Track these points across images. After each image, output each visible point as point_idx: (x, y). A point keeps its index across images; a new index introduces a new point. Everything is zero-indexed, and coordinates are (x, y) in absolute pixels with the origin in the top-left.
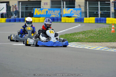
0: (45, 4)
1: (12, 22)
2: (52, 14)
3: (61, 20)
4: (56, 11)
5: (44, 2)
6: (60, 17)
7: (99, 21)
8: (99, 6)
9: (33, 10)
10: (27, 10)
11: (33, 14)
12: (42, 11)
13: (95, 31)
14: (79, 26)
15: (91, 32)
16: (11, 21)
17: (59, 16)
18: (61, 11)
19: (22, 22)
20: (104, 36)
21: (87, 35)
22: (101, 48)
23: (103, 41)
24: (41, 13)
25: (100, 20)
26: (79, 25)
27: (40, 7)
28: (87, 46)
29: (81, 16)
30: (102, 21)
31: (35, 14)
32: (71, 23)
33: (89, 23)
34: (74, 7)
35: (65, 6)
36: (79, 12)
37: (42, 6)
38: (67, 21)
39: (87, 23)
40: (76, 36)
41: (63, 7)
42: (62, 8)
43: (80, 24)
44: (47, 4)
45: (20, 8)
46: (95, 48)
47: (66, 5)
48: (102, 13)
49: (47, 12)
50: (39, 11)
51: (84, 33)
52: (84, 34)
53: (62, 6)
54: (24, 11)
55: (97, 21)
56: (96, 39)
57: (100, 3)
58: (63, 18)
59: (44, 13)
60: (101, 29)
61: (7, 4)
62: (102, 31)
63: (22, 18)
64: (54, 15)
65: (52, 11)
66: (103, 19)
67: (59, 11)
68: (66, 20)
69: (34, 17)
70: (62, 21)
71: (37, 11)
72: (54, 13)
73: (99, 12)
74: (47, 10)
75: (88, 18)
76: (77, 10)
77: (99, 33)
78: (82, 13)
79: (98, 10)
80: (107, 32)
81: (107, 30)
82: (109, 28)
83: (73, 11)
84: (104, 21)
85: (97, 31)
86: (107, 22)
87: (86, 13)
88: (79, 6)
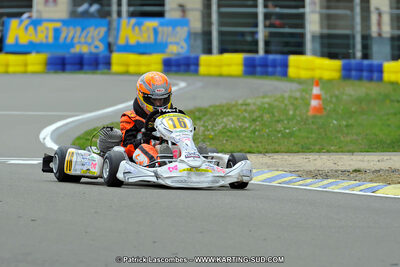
2: (79, 43)
3: (108, 63)
4: (92, 29)
6: (106, 53)
7: (259, 69)
8: (261, 10)
12: (40, 28)
13: (244, 107)
14: (181, 89)
15: (226, 110)
17: (101, 48)
18: (109, 30)
20: (280, 127)
21: (214, 125)
22: (268, 175)
23: (278, 148)
24: (34, 39)
25: (264, 64)
26: (180, 84)
29: (190, 47)
30: (270, 69)
31: (10, 40)
33: (221, 76)
34: (161, 14)
35: (125, 8)
36: (182, 32)
37: (38, 11)
38: (132, 69)
39: (210, 76)
41: (119, 14)
42: (115, 15)
43: (184, 81)
47: (129, 5)
49: (57, 31)
50: (26, 28)
51: (199, 115)
52: (199, 119)
53: (114, 8)
55: (251, 68)
56: (246, 140)
58: (116, 57)
59: (47, 37)
60: (267, 100)
62: (270, 109)
64: (86, 43)
65: (79, 29)
66: (274, 60)
67: (103, 30)
68: (127, 65)
69: (7, 53)
70: (115, 68)
71: (16, 31)
72: (86, 36)
73: (261, 34)
74: (58, 25)
75: (215, 58)
76: (174, 24)
77: (261, 116)
78: (191, 35)
79: (256, 25)
80: (291, 113)
81: (293, 104)
82: (298, 94)
83: (160, 29)
84: (279, 69)
85: (254, 108)
86: (292, 72)
87: (207, 35)
88: (182, 8)
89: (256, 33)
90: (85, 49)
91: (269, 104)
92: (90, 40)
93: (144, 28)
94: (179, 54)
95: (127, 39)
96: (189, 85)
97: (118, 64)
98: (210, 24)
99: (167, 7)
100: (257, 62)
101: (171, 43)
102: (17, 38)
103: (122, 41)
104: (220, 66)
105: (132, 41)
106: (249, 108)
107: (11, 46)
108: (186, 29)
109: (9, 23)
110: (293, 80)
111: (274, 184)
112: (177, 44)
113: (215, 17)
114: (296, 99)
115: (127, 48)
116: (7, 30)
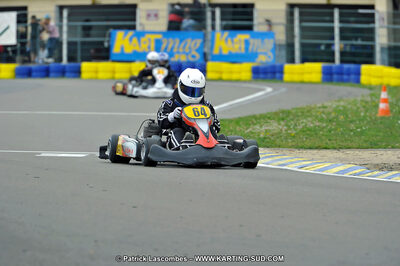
0: (149, 16)
1: (36, 77)
2: (178, 52)
3: (204, 71)
4: (189, 41)
5: (148, 10)
6: (202, 62)
7: (335, 77)
8: (337, 25)
9: (110, 36)
10: (88, 36)
11: (108, 50)
12: (143, 39)
13: (322, 110)
14: (267, 94)
15: (306, 112)
16: (34, 74)
17: (198, 57)
18: (204, 41)
19: (69, 77)
20: (352, 126)
21: (296, 125)
22: (341, 168)
23: (350, 145)
24: (137, 49)
25: (340, 72)
26: (267, 90)
27: (133, 28)
28: (292, 163)
29: (275, 57)
30: (345, 77)
31: (116, 49)
32: (238, 81)
33: (302, 82)
34: (250, 28)
35: (218, 22)
36: (269, 44)
37: (141, 24)
38: (225, 76)
39: (293, 82)
40: (258, 127)
41: (213, 28)
42: (209, 28)
43: (270, 86)
44: (156, 16)
45: (65, 29)
46: (319, 170)
47: (222, 19)
48: (348, 49)
49: (158, 42)
50: (131, 39)
51: (283, 116)
52: (283, 119)
53: (209, 22)
54: (79, 39)
55: (329, 76)
56: (324, 138)
57: (341, 15)
58: (210, 65)
59: (149, 48)
60: (342, 103)
61: (18, 16)
62: (344, 111)
63: (72, 64)
64: (184, 53)
65: (178, 41)
66: (349, 69)
67: (199, 42)
68: (221, 73)
69: (114, 61)
70: (210, 74)
71: (121, 41)
72: (184, 47)
73: (337, 46)
74: (159, 37)
75: (298, 67)
76: (262, 35)
77: (337, 117)
78: (277, 47)
79: (333, 38)
80: (362, 114)
81: (364, 107)
82: (369, 99)
83: (252, 41)
84: (353, 77)
85: (330, 110)
86: (364, 79)
87: (290, 46)
88: (269, 22)
89: (333, 45)
90: (183, 59)
91: (344, 107)
92: (187, 51)
93: (236, 40)
94: (267, 63)
95: (220, 49)
96: (275, 90)
97: (212, 71)
98: (293, 36)
99: (255, 22)
100: (334, 71)
101: (261, 53)
102: (122, 48)
103: (216, 51)
104: (302, 74)
105: (225, 52)
106: (326, 110)
107: (117, 55)
108: (272, 41)
109: (115, 35)
110: (364, 87)
111: (346, 175)
112: (265, 54)
113: (297, 30)
114: (367, 102)
115: (221, 58)
116: (114, 40)
